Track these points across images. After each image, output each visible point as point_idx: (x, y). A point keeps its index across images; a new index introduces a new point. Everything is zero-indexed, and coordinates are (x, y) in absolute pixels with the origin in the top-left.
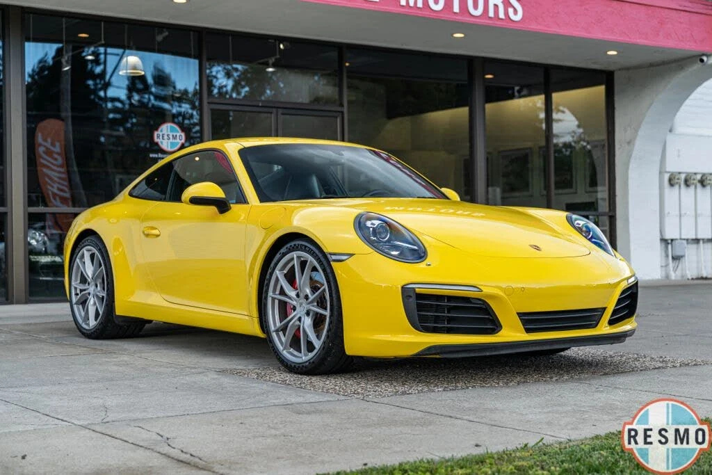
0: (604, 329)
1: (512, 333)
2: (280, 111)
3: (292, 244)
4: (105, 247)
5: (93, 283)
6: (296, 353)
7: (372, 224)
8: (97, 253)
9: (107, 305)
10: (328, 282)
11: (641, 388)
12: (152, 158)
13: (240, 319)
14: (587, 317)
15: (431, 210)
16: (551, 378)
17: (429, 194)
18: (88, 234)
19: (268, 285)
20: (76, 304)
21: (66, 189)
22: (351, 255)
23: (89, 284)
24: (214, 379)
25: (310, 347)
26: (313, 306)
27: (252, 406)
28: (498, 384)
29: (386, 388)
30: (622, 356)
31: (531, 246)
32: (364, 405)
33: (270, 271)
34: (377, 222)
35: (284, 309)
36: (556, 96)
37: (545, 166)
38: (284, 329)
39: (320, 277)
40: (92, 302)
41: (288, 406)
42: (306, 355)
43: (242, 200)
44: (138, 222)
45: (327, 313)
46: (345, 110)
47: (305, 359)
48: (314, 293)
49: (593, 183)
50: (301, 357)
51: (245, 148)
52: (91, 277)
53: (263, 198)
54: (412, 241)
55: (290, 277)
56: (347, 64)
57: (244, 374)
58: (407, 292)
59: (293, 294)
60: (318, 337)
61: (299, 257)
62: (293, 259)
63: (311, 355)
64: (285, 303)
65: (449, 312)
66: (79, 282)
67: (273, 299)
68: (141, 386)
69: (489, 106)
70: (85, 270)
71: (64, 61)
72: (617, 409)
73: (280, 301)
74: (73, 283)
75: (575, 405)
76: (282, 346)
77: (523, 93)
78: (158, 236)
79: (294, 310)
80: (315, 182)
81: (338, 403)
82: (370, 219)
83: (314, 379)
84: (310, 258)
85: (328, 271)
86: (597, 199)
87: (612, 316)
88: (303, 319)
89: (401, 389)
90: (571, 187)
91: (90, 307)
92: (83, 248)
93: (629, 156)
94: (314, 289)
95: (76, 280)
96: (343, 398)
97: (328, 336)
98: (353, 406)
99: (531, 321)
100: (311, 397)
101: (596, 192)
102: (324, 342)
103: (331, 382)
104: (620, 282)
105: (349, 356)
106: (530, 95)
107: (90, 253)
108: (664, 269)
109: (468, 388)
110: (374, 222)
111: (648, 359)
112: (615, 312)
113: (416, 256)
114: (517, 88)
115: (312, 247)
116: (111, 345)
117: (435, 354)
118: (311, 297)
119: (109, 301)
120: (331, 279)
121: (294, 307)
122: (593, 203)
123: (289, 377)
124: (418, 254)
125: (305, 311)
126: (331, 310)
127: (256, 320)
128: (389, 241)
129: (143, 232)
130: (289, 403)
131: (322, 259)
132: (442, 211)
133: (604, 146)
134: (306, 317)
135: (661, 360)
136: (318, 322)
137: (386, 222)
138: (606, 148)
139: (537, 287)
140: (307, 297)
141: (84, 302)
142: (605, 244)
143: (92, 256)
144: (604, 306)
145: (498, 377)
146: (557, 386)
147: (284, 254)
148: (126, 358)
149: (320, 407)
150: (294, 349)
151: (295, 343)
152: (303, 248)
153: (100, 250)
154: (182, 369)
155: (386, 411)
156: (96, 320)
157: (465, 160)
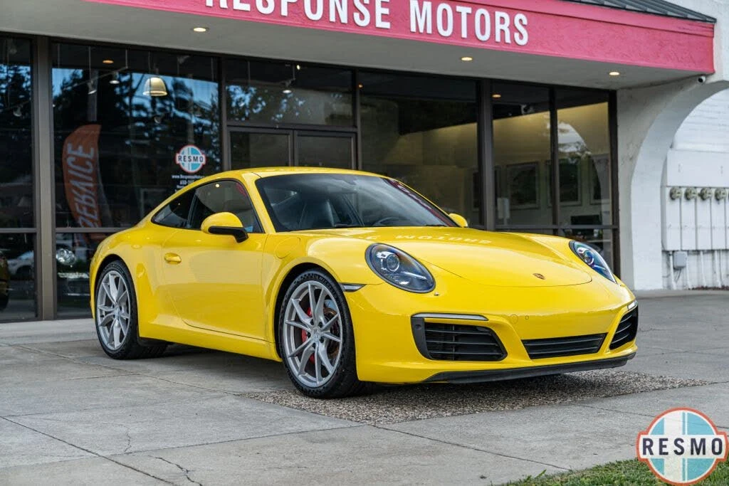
0: (605, 353)
1: (517, 359)
2: (296, 133)
3: (307, 273)
4: (129, 272)
5: (118, 306)
6: (310, 377)
7: (383, 255)
8: (121, 277)
9: (130, 327)
10: (341, 311)
11: (640, 412)
12: (174, 179)
13: (257, 344)
14: (589, 343)
15: (441, 238)
16: (555, 400)
17: (438, 221)
18: (112, 259)
19: (284, 312)
20: (102, 325)
21: (93, 200)
22: (363, 285)
23: (114, 306)
24: (233, 404)
25: (324, 372)
26: (327, 333)
27: (268, 434)
28: (504, 407)
29: (397, 412)
30: (623, 376)
31: (535, 275)
32: (375, 432)
33: (285, 299)
34: (387, 254)
35: (300, 335)
36: (561, 113)
37: (551, 176)
38: (299, 354)
39: (333, 304)
40: (116, 324)
41: (302, 434)
42: (320, 380)
43: (259, 229)
44: (159, 247)
45: (340, 341)
46: (359, 130)
47: (319, 383)
48: (328, 321)
49: (598, 196)
50: (316, 382)
51: (261, 178)
52: (115, 300)
53: (279, 228)
54: (420, 271)
55: (305, 306)
56: (360, 86)
57: (262, 398)
58: (416, 322)
59: (307, 321)
60: (332, 363)
61: (313, 286)
62: (307, 288)
63: (325, 380)
64: (301, 330)
65: (456, 340)
66: (104, 304)
67: (289, 326)
68: (163, 411)
69: (495, 122)
70: (110, 294)
71: (90, 85)
72: (616, 435)
73: (295, 328)
74: (99, 306)
75: (577, 431)
76: (298, 370)
77: (530, 111)
78: (179, 262)
79: (309, 336)
80: (329, 208)
81: (350, 430)
82: (381, 250)
83: (328, 403)
84: (323, 287)
85: (341, 300)
86: (601, 212)
87: (613, 340)
88: (317, 345)
89: (411, 414)
90: (576, 199)
91: (114, 328)
92: (108, 272)
93: (632, 172)
94: (328, 316)
95: (101, 303)
96: (355, 424)
97: (341, 363)
98: (365, 433)
99: (536, 347)
100: (325, 424)
101: (600, 204)
102: (338, 369)
103: (344, 407)
104: (620, 309)
105: (361, 382)
106: (536, 111)
107: (115, 277)
108: (666, 279)
109: (475, 412)
110: (385, 253)
111: (649, 379)
112: (616, 337)
113: (425, 286)
114: (523, 107)
115: (325, 277)
116: (136, 366)
117: (443, 380)
118: (325, 325)
119: (133, 323)
120: (344, 308)
121: (309, 333)
122: (598, 216)
123: (304, 401)
124: (427, 284)
125: (319, 337)
126: (344, 338)
127: (273, 346)
128: (398, 271)
129: (165, 259)
130: (303, 430)
131: (335, 288)
132: (452, 239)
133: (607, 160)
134: (320, 344)
135: (661, 380)
136: (331, 348)
137: (396, 254)
138: (609, 163)
139: (541, 315)
140: (321, 324)
141: (109, 324)
142: (606, 271)
143: (117, 280)
144: (605, 332)
145: (504, 400)
146: (560, 410)
147: (299, 284)
148: (148, 380)
149: (333, 435)
150: (309, 374)
151: (310, 367)
152: (317, 277)
153: (124, 275)
154: (202, 393)
155: (396, 439)
156: (121, 341)
157: (475, 174)
